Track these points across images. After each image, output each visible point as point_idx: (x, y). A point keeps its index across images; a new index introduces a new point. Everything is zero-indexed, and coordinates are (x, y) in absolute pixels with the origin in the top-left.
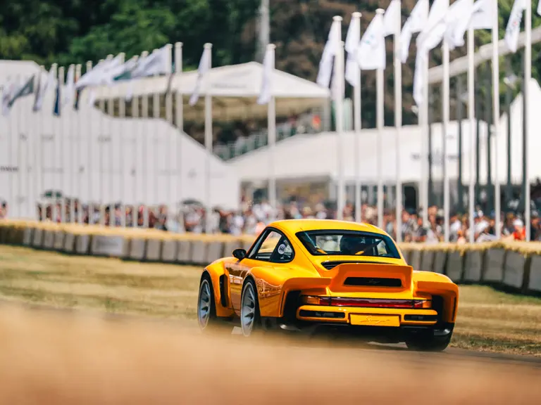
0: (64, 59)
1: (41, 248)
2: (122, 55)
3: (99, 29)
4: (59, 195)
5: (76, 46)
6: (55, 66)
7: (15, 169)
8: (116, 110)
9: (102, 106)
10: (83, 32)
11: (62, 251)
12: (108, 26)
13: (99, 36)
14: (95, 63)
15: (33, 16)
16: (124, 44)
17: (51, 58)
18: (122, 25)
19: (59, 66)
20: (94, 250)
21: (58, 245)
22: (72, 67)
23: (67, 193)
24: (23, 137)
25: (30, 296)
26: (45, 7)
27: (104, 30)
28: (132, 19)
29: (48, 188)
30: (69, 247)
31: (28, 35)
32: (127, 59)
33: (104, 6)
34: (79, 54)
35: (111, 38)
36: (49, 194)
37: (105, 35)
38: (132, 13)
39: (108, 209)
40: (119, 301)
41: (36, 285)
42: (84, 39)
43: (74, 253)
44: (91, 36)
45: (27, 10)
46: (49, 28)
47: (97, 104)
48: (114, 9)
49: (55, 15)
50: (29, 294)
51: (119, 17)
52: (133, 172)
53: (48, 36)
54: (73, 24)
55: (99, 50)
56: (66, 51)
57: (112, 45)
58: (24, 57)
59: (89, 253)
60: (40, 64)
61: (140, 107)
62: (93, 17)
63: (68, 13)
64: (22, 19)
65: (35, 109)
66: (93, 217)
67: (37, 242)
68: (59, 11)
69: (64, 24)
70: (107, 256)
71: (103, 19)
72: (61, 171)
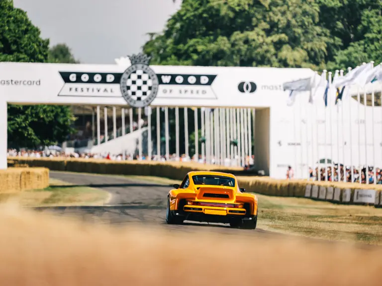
0: (331, 65)
1: (317, 199)
2: (372, 63)
3: (356, 44)
4: (329, 161)
5: (340, 56)
6: (325, 71)
7: (299, 144)
8: (369, 101)
9: (358, 98)
10: (345, 46)
11: (333, 201)
12: (362, 42)
13: (355, 49)
14: (353, 68)
15: (310, 36)
16: (373, 55)
18: (372, 41)
19: (329, 70)
20: (355, 200)
21: (330, 197)
22: (337, 71)
23: (335, 160)
24: (303, 121)
25: (311, 232)
26: (318, 29)
27: (359, 45)
28: (379, 36)
29: (322, 157)
30: (337, 198)
31: (306, 50)
32: (375, 65)
33: (359, 27)
34: (342, 62)
36: (322, 161)
37: (361, 48)
39: (364, 170)
40: (372, 235)
41: (314, 225)
42: (346, 52)
43: (341, 202)
44: (350, 49)
45: (306, 32)
46: (321, 45)
47: (355, 97)
48: (366, 29)
49: (326, 35)
50: (309, 231)
51: (370, 35)
53: (320, 50)
54: (338, 41)
55: (356, 58)
56: (333, 60)
57: (366, 55)
58: (304, 64)
59: (351, 202)
60: (314, 70)
62: (352, 36)
63: (334, 33)
64: (302, 39)
65: (311, 100)
66: (354, 176)
67: (315, 195)
68: (328, 32)
69: (332, 41)
70: (364, 204)
71: (359, 37)
72: (331, 145)
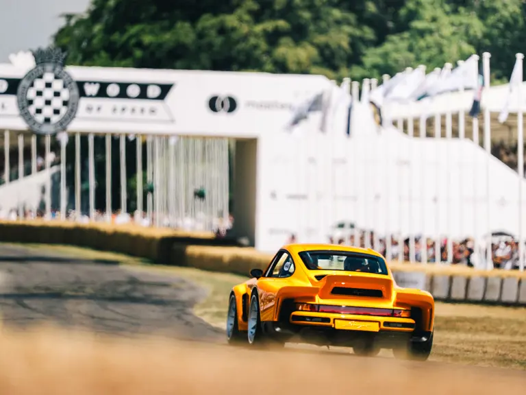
0: (357, 71)
2: (422, 68)
3: (395, 38)
4: (352, 226)
5: (372, 56)
6: (347, 81)
7: (304, 197)
8: (416, 129)
9: (400, 125)
10: (379, 41)
12: (406, 35)
13: (396, 46)
14: (392, 76)
15: (323, 24)
16: (425, 55)
17: (344, 71)
18: (422, 33)
19: (353, 79)
22: (366, 81)
23: (362, 224)
24: (312, 160)
26: (337, 13)
27: (402, 39)
28: (433, 26)
29: (340, 219)
31: (318, 47)
32: (427, 72)
33: (403, 12)
34: (375, 66)
35: (411, 49)
36: (341, 226)
37: (404, 45)
38: (434, 20)
39: (407, 241)
42: (380, 50)
44: (387, 47)
45: (317, 18)
46: (340, 38)
47: (395, 123)
48: (413, 15)
49: (349, 24)
51: (418, 24)
52: (435, 200)
53: (340, 47)
54: (369, 33)
55: (396, 61)
56: (360, 63)
57: (412, 56)
58: (314, 69)
60: (330, 78)
61: (443, 126)
62: (390, 25)
63: (363, 20)
64: (312, 27)
65: (323, 128)
66: (391, 250)
68: (352, 17)
69: (358, 33)
71: (402, 27)
72: (355, 199)
